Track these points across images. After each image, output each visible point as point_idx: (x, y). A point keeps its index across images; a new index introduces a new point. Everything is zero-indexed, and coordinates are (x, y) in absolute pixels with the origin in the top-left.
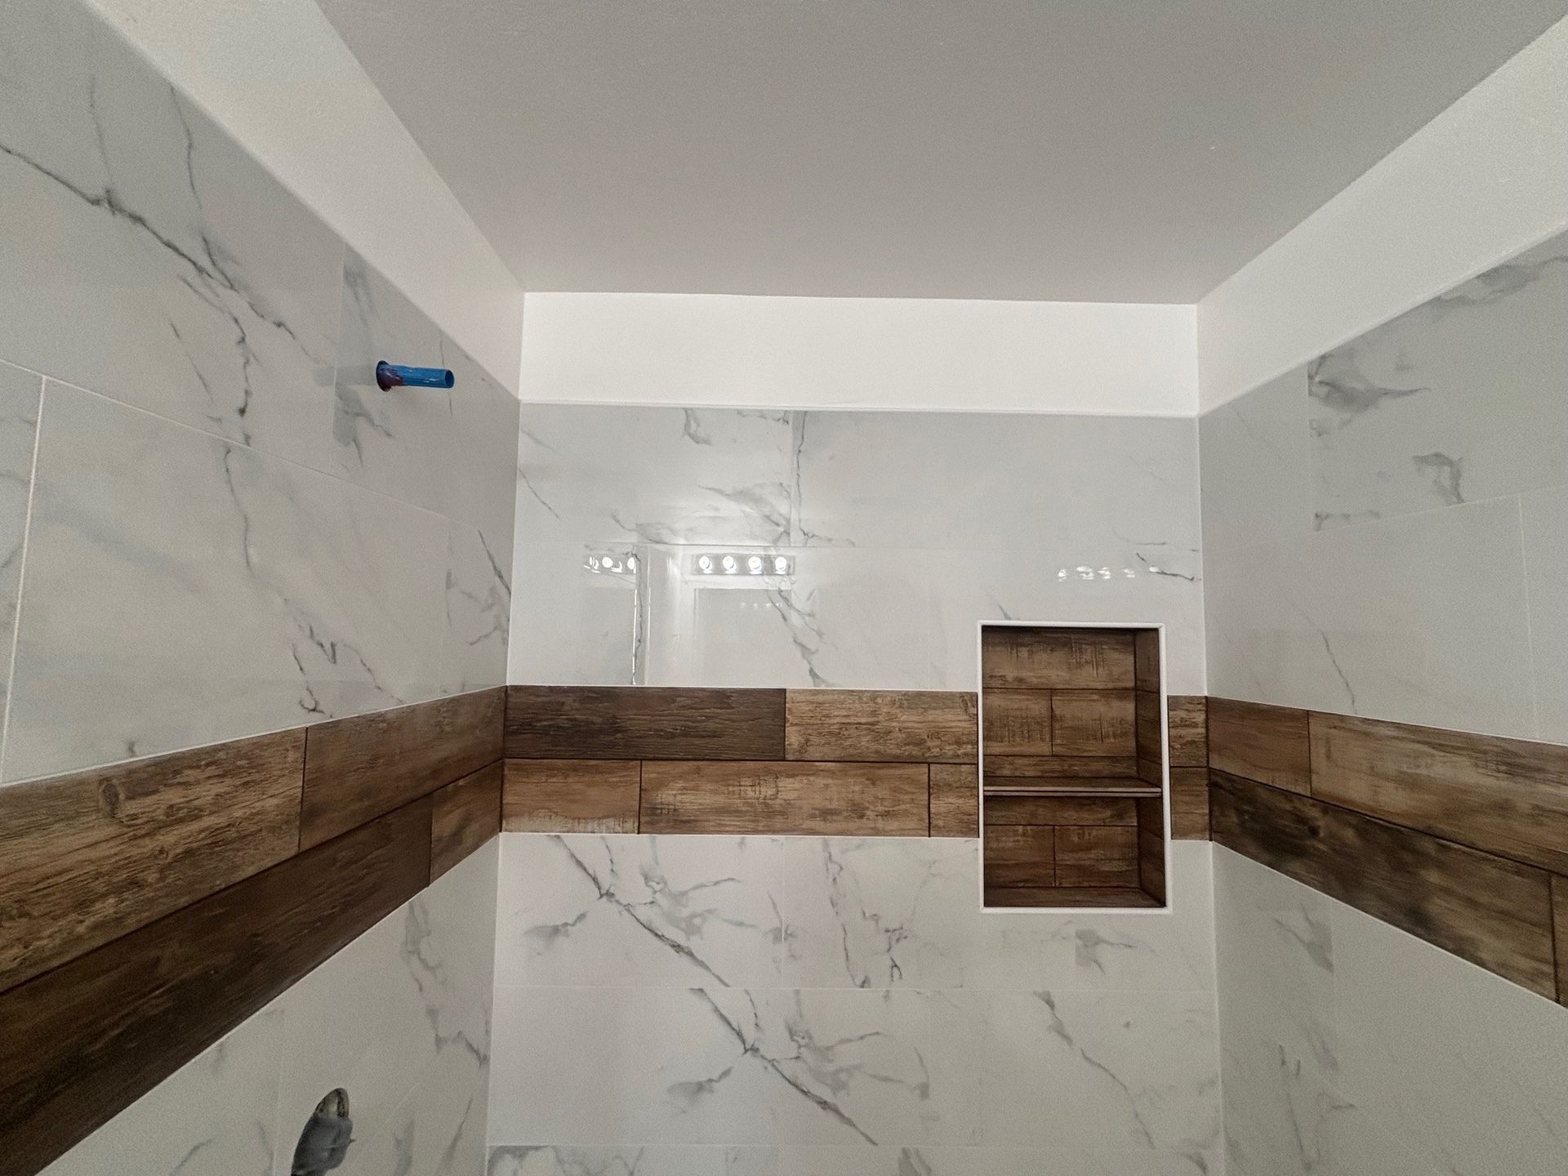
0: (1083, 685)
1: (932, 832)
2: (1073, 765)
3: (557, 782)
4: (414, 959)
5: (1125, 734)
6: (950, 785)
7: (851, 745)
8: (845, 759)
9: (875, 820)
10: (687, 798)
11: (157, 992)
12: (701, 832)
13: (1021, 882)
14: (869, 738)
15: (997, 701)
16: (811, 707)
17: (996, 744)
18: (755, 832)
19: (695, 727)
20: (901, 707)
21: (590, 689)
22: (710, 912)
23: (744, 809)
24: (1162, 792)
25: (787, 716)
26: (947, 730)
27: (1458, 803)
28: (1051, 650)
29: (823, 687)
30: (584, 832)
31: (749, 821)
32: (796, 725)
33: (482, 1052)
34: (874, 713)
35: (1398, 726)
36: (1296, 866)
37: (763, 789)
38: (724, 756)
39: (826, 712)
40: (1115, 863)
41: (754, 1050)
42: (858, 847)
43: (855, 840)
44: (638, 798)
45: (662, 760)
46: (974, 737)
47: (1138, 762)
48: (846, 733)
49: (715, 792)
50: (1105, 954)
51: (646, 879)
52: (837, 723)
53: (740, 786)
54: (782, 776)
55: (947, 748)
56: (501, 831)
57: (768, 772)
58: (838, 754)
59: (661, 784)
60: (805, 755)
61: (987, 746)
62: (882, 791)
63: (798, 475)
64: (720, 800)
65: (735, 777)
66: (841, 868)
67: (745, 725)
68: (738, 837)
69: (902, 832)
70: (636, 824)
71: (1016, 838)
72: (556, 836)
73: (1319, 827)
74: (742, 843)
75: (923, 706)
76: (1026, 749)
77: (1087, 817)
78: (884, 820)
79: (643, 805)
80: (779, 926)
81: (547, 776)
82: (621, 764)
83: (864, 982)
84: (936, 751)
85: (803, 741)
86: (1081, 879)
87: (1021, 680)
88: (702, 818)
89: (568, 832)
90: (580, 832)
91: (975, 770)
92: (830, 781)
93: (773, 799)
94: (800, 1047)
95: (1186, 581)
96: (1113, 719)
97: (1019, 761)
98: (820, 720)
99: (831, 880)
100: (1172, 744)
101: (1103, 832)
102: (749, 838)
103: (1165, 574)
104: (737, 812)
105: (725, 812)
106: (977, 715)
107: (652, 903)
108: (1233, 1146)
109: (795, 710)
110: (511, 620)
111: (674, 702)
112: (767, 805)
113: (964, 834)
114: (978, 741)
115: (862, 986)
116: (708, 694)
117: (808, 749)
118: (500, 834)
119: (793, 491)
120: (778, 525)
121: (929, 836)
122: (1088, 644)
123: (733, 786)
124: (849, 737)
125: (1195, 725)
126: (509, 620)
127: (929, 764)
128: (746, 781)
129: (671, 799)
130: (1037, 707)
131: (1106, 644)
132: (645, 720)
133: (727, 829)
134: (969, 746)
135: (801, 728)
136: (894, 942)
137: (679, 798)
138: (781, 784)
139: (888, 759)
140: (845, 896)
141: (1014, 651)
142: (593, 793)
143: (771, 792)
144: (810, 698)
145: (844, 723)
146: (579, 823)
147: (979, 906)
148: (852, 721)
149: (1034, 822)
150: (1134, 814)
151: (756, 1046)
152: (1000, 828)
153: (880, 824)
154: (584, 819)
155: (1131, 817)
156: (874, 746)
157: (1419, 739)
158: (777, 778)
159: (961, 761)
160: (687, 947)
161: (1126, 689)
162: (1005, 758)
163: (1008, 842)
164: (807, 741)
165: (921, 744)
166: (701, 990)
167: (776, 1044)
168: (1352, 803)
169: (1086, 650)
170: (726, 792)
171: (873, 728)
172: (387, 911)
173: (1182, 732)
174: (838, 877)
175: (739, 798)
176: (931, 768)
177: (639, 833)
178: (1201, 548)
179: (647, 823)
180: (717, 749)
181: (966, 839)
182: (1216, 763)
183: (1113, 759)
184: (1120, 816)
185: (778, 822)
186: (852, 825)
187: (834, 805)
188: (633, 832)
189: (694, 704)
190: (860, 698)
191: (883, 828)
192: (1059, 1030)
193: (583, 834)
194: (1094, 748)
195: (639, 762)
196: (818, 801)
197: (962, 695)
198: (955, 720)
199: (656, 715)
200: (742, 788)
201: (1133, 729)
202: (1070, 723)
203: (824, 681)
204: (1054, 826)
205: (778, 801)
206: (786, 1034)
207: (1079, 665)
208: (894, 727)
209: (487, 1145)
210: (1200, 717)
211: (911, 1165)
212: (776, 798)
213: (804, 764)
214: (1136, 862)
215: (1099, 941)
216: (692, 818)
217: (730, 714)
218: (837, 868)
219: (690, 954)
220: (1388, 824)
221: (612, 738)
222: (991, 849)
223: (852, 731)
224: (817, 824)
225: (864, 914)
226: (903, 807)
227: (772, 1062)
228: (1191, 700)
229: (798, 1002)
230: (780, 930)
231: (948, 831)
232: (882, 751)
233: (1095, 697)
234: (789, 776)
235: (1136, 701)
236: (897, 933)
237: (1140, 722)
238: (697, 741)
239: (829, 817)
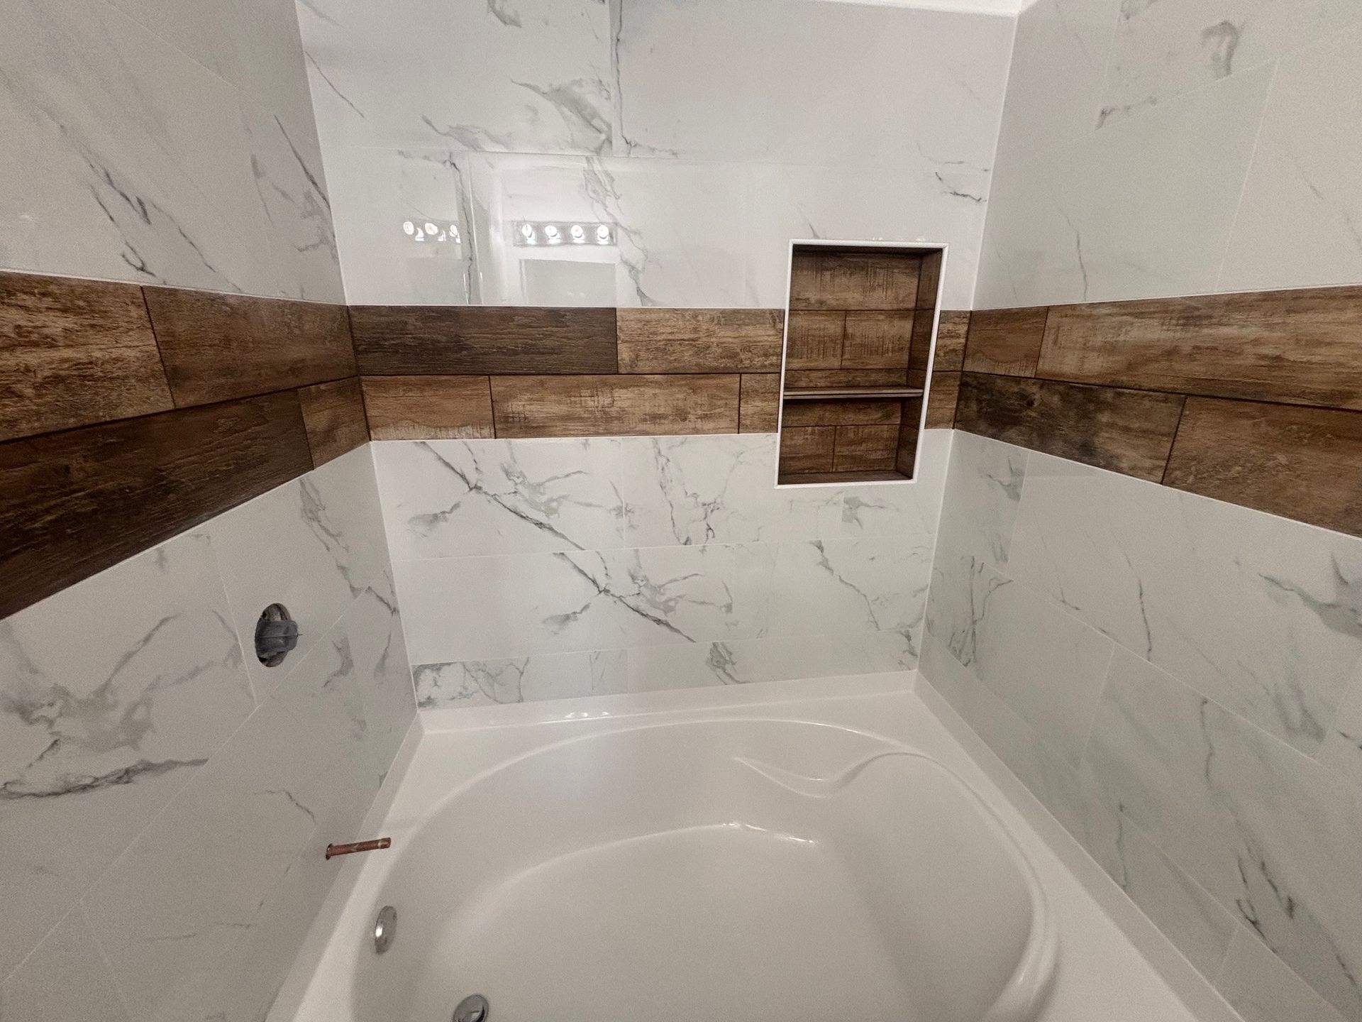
0: (873, 306)
1: (741, 430)
2: (856, 377)
3: (414, 395)
4: (315, 524)
5: (901, 349)
6: (757, 391)
7: (675, 359)
8: (670, 372)
9: (695, 422)
10: (533, 408)
11: (80, 494)
12: (550, 436)
13: (806, 469)
14: (691, 352)
15: (802, 321)
16: (639, 325)
17: (795, 361)
18: (597, 434)
19: (535, 345)
20: (719, 323)
21: (430, 309)
22: (564, 497)
23: (586, 416)
24: (923, 393)
25: (618, 333)
26: (758, 344)
27: (1141, 357)
28: (851, 275)
29: (649, 306)
30: (447, 438)
31: (590, 426)
32: (627, 342)
33: (391, 603)
34: (696, 330)
35: (1113, 304)
36: (1012, 433)
37: (601, 399)
38: (563, 371)
39: (653, 330)
40: (880, 453)
41: (606, 591)
42: (682, 443)
43: (680, 438)
44: (491, 408)
45: (510, 374)
46: (779, 350)
47: (908, 372)
48: (671, 349)
49: (559, 402)
50: (863, 513)
51: (507, 475)
52: (664, 340)
53: (581, 396)
54: (616, 388)
55: (757, 360)
56: (370, 440)
57: (605, 384)
58: (664, 367)
59: (509, 397)
60: (636, 369)
61: (789, 363)
62: (702, 398)
63: (618, 71)
64: (562, 409)
65: (576, 389)
66: (668, 460)
67: (582, 343)
68: (582, 439)
69: (717, 431)
70: (493, 431)
71: (806, 436)
72: (421, 442)
73: (1034, 399)
74: (585, 445)
75: (739, 322)
76: (821, 364)
77: (862, 418)
78: (702, 421)
79: (497, 414)
80: (621, 505)
81: (404, 390)
82: (471, 379)
83: (687, 541)
84: (747, 363)
85: (633, 356)
86: (852, 466)
87: (821, 303)
88: (550, 424)
89: (432, 439)
90: (443, 438)
91: (778, 378)
92: (657, 391)
93: (610, 407)
94: (640, 587)
95: (975, 201)
96: (893, 337)
97: (814, 374)
98: (648, 337)
99: (660, 469)
100: (938, 352)
101: (873, 430)
102: (591, 439)
103: (957, 194)
104: (580, 419)
105: (571, 419)
106: (783, 330)
107: (515, 492)
108: (930, 625)
109: (625, 327)
110: (336, 235)
111: (513, 320)
112: (605, 413)
113: (765, 430)
114: (782, 354)
115: (685, 544)
116: (542, 313)
117: (639, 363)
118: (370, 442)
119: (613, 93)
120: (599, 131)
121: (739, 433)
122: (881, 268)
123: (575, 396)
124: (674, 352)
125: (958, 336)
126: (334, 236)
127: (741, 374)
128: (585, 393)
129: (521, 409)
130: (832, 327)
131: (897, 267)
132: (488, 338)
133: (572, 433)
134: (775, 358)
135: (631, 345)
136: (709, 513)
137: (528, 407)
138: (616, 395)
139: (707, 371)
140: (671, 481)
141: (819, 275)
142: (449, 405)
143: (608, 401)
144: (638, 316)
145: (669, 340)
146: (440, 430)
147: (774, 484)
148: (677, 338)
149: (820, 423)
150: (899, 415)
151: (607, 588)
152: (794, 429)
153: (699, 424)
154: (445, 427)
155: (897, 417)
156: (695, 360)
157: (1126, 311)
158: (612, 389)
159: (768, 371)
160: (548, 524)
161: (908, 310)
162: (803, 372)
163: (799, 440)
164: (637, 356)
165: (735, 357)
166: (562, 554)
167: (622, 585)
168: (1063, 375)
169: (879, 273)
170: (569, 402)
171: (694, 343)
172: (279, 480)
173: (947, 342)
174: (666, 468)
175: (581, 407)
176: (742, 377)
177: (496, 438)
178: (992, 169)
179: (502, 429)
180: (556, 364)
181: (768, 434)
182: (970, 366)
183: (889, 371)
184: (888, 416)
185: (615, 425)
186: (677, 427)
187: (662, 411)
188: (491, 437)
189: (532, 322)
190: (683, 316)
191: (702, 428)
192: (825, 564)
193: (446, 440)
194: (876, 362)
195: (487, 377)
196: (648, 408)
197: (772, 312)
198: (763, 334)
199: (498, 333)
200: (583, 399)
201: (908, 345)
202: (858, 341)
203: (650, 300)
204: (836, 426)
205: (613, 409)
206: (630, 579)
207: (873, 288)
208: (713, 343)
209: (410, 665)
210: (963, 329)
211: (719, 652)
212: (613, 406)
213: (635, 377)
214: (895, 451)
215: (860, 504)
216: (541, 424)
217: (566, 332)
218: (664, 460)
219: (551, 529)
220: (1086, 386)
221: (459, 356)
222: (786, 446)
223: (677, 347)
224: (647, 426)
225: (687, 493)
226: (718, 410)
227: (620, 598)
228: (959, 314)
229: (638, 557)
230: (622, 507)
231: (753, 428)
232: (702, 364)
233: (882, 317)
234: (622, 387)
235: (914, 320)
236: (712, 506)
237: (915, 338)
238: (538, 358)
239: (658, 420)
